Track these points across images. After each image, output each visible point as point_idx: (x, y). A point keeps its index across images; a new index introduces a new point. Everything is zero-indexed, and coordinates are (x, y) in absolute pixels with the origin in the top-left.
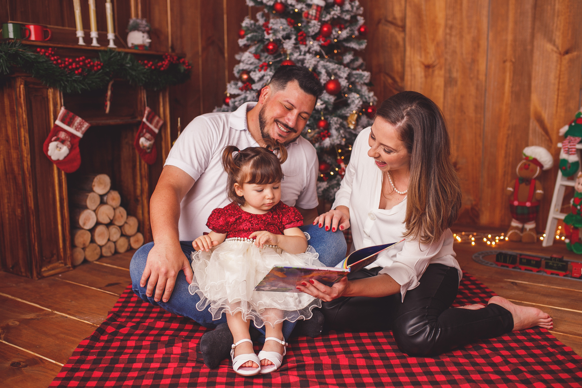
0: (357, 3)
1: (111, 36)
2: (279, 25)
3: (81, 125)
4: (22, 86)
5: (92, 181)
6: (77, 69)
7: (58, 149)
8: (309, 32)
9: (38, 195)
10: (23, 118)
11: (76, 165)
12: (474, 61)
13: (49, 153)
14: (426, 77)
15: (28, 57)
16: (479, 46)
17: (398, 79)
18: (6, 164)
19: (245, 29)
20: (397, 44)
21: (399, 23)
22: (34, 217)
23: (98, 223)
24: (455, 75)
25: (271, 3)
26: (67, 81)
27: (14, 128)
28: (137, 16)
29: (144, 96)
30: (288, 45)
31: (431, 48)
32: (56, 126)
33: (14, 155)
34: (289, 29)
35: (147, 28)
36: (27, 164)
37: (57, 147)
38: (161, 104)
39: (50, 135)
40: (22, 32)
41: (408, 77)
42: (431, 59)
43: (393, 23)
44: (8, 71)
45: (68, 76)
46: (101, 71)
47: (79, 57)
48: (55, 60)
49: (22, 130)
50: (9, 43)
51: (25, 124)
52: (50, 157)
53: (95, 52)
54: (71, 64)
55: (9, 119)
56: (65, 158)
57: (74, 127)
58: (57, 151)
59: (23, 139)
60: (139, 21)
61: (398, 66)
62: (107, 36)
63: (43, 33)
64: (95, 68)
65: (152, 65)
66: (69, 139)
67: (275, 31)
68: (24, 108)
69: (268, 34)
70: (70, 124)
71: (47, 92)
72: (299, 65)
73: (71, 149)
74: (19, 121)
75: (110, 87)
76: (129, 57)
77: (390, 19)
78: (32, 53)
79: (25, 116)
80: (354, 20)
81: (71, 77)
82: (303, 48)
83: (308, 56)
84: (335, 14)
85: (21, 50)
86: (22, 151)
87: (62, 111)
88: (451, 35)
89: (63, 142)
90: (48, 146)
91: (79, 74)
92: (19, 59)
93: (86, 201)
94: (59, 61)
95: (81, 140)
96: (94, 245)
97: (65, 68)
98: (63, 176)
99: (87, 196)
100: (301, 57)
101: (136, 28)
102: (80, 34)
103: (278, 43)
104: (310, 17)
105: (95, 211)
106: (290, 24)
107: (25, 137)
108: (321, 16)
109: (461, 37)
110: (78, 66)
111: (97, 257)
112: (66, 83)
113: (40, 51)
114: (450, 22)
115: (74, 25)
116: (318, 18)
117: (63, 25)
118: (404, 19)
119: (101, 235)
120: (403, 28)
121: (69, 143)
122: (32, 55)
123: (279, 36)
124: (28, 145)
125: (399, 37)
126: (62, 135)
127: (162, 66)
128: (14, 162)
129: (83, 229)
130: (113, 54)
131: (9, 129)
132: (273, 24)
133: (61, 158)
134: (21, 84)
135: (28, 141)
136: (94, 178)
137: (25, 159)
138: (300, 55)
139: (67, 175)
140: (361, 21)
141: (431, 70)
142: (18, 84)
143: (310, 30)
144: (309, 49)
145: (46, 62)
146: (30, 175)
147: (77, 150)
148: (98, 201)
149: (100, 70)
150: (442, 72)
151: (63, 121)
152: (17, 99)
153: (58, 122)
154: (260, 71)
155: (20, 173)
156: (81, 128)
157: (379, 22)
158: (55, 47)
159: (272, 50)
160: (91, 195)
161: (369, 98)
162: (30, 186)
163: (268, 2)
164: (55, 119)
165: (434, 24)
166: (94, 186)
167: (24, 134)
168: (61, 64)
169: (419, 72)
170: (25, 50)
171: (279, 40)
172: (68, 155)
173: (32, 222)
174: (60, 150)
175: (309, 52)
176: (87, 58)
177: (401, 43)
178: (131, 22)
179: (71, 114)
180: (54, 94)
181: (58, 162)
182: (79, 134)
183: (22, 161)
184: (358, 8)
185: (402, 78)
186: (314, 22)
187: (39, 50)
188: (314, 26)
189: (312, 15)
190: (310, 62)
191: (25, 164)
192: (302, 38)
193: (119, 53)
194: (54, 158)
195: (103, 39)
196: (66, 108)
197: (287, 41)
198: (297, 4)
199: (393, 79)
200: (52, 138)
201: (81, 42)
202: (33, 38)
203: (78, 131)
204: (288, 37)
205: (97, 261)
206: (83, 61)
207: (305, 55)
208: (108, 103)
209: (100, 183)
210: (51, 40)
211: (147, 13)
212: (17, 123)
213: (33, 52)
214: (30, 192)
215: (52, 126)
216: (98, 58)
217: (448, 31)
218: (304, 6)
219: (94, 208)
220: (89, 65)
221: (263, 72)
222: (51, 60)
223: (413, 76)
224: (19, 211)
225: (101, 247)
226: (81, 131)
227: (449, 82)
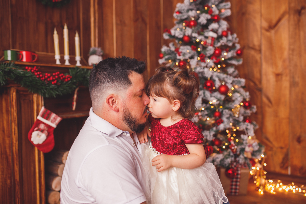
0: (235, 35)
1: (78, 58)
2: (186, 50)
3: (55, 119)
4: (14, 93)
5: (62, 156)
6: (53, 80)
7: (39, 136)
8: (206, 54)
9: (23, 169)
10: (14, 115)
11: (51, 147)
13: (32, 139)
14: (277, 81)
15: (19, 73)
17: (257, 83)
18: (2, 147)
19: (163, 53)
20: (256, 62)
21: (257, 48)
22: (19, 187)
24: (297, 79)
25: (181, 36)
26: (46, 89)
27: (8, 122)
28: (95, 46)
30: (193, 63)
31: (280, 63)
32: (38, 120)
33: (7, 141)
34: (193, 52)
35: (101, 54)
36: (15, 148)
37: (38, 135)
39: (33, 126)
40: (17, 56)
41: (264, 81)
42: (280, 70)
43: (253, 48)
44: (4, 83)
45: (47, 85)
46: (70, 82)
47: (55, 72)
48: (38, 75)
49: (13, 124)
50: (5, 64)
51: (15, 119)
52: (33, 142)
53: (66, 69)
54: (49, 77)
55: (5, 116)
56: (44, 142)
57: (50, 121)
58: (37, 138)
59: (13, 130)
60: (96, 49)
61: (257, 75)
62: (75, 59)
63: (31, 57)
64: (66, 80)
66: (47, 129)
67: (184, 54)
68: (15, 109)
69: (179, 55)
70: (47, 118)
71: (33, 97)
72: (200, 75)
73: (48, 136)
74: (11, 117)
75: (76, 92)
76: (89, 72)
77: (251, 45)
78: (22, 70)
79: (15, 114)
80: (234, 47)
81: (49, 87)
82: (203, 64)
83: (206, 70)
84: (223, 42)
85: (14, 68)
86: (12, 139)
87: (42, 109)
88: (293, 55)
89: (42, 131)
90: (31, 134)
91: (55, 84)
92: (12, 74)
93: (57, 171)
94: (41, 75)
95: (55, 130)
97: (45, 80)
98: (42, 155)
99: (58, 167)
100: (202, 70)
101: (94, 53)
102: (57, 57)
104: (207, 44)
106: (193, 49)
107: (15, 129)
108: (214, 43)
109: (300, 56)
110: (54, 78)
112: (45, 91)
113: (28, 69)
114: (292, 47)
115: (53, 51)
116: (212, 45)
117: (47, 52)
118: (260, 46)
120: (260, 51)
121: (46, 132)
122: (21, 72)
123: (187, 57)
124: (17, 135)
125: (258, 57)
126: (42, 126)
128: (7, 146)
129: (54, 191)
130: (79, 70)
131: (5, 122)
132: (182, 49)
133: (41, 142)
134: (14, 92)
135: (17, 132)
136: (63, 154)
137: (14, 145)
139: (45, 155)
140: (238, 46)
141: (280, 77)
142: (12, 92)
143: (208, 53)
144: (207, 64)
145: (31, 76)
146: (17, 156)
147: (52, 136)
150: (288, 78)
151: (43, 116)
152: (10, 102)
153: (39, 118)
155: (11, 154)
156: (55, 121)
157: (244, 48)
158: (38, 66)
159: (183, 66)
160: (61, 166)
161: (246, 96)
162: (17, 164)
163: (179, 35)
164: (37, 115)
165: (281, 49)
166: (63, 160)
167: (14, 127)
168: (42, 77)
169: (272, 78)
170: (17, 68)
171: (187, 60)
172: (46, 140)
173: (17, 190)
174: (40, 137)
175: (207, 67)
176: (61, 73)
177: (259, 60)
178: (91, 49)
179: (49, 112)
180: (38, 98)
181: (38, 145)
182: (54, 125)
183: (12, 146)
184: (236, 38)
185: (260, 82)
186: (210, 47)
187: (27, 68)
188: (210, 50)
189: (209, 43)
190: (208, 73)
191: (14, 148)
193: (83, 69)
194: (35, 142)
195: (72, 61)
196: (46, 107)
197: (192, 60)
198: (199, 36)
199: (254, 83)
200: (34, 128)
201: (58, 62)
202: (24, 60)
203: (53, 123)
204: (192, 58)
206: (58, 75)
207: (204, 68)
208: (75, 103)
210: (37, 62)
211: (101, 44)
212: (10, 119)
213: (23, 69)
214: (17, 168)
215: (35, 120)
216: (68, 73)
217: (291, 52)
218: (203, 37)
220: (62, 78)
222: (35, 75)
223: (268, 81)
224: (9, 181)
226: (55, 123)
227: (293, 84)
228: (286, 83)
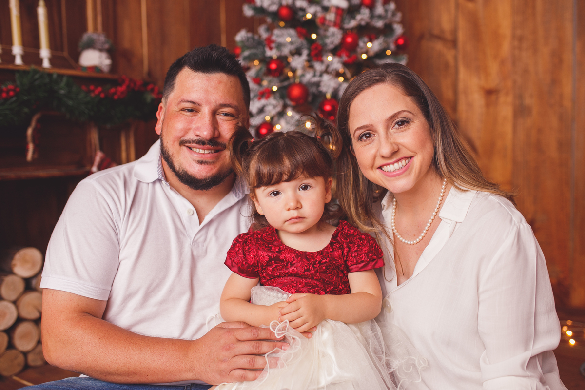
0: (392, 6)
1: (45, 53)
2: (287, 37)
5: (12, 258)
8: (325, 45)
12: (555, 82)
14: (488, 105)
16: (561, 61)
17: (448, 110)
19: (240, 45)
20: (447, 65)
21: (448, 36)
23: (20, 320)
24: (528, 101)
25: (274, 8)
28: (95, 29)
29: (94, 137)
30: (298, 62)
31: (494, 68)
34: (299, 41)
35: (107, 46)
38: (124, 147)
41: (462, 107)
42: (493, 81)
43: (440, 38)
46: (15, 98)
60: (95, 36)
61: (448, 93)
62: (38, 54)
64: (5, 95)
65: (100, 93)
67: (279, 46)
69: (271, 49)
72: (313, 90)
75: (33, 124)
76: (65, 80)
77: (436, 31)
80: (388, 30)
82: (319, 67)
83: (326, 77)
84: (362, 19)
88: (520, 49)
93: (1, 289)
96: (13, 352)
99: (3, 281)
100: (316, 79)
101: (91, 45)
103: (283, 61)
104: (327, 23)
105: (15, 302)
106: (300, 34)
108: (342, 21)
109: (535, 50)
111: (18, 369)
114: (519, 32)
116: (339, 24)
118: (455, 31)
119: (25, 336)
120: (454, 43)
123: (286, 51)
125: (449, 55)
127: (115, 93)
132: (278, 36)
136: (14, 254)
138: (315, 76)
140: (399, 29)
141: (493, 97)
143: (328, 41)
144: (328, 66)
148: (21, 286)
149: (12, 97)
150: (510, 99)
154: (260, 99)
157: (421, 37)
159: (276, 70)
160: (9, 279)
163: (269, 6)
165: (496, 36)
166: (15, 265)
169: (478, 100)
171: (286, 58)
175: (326, 71)
177: (451, 62)
178: (85, 37)
184: (394, 14)
185: (455, 108)
186: (333, 30)
188: (334, 36)
189: (330, 21)
190: (328, 85)
192: (316, 53)
197: (296, 57)
198: (310, 7)
204: (298, 52)
205: (17, 375)
207: (321, 75)
208: (31, 147)
209: (25, 261)
216: (14, 81)
217: (516, 43)
218: (318, 9)
219: (13, 298)
221: (263, 102)
223: (470, 105)
225: (25, 354)
227: (520, 111)
228: (505, 109)
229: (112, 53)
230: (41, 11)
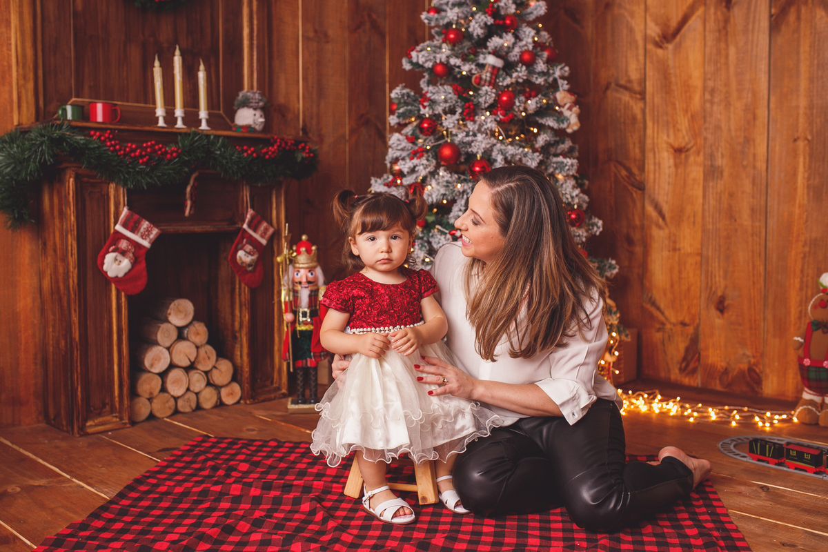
1: (203, 114)
2: (442, 94)
3: (148, 231)
4: (71, 180)
5: (168, 308)
6: (141, 156)
7: (117, 262)
8: (480, 103)
9: (88, 322)
10: (70, 220)
11: (141, 284)
12: (748, 140)
13: (105, 268)
14: (676, 166)
15: (77, 142)
16: (755, 118)
17: (635, 170)
18: (53, 280)
19: (394, 101)
20: (634, 118)
21: (636, 87)
22: (79, 352)
23: (172, 366)
24: (719, 162)
25: (429, 65)
26: (128, 173)
27: (61, 234)
28: (251, 87)
29: (246, 194)
30: (449, 122)
32: (116, 232)
33: (61, 270)
34: (455, 99)
36: (73, 280)
37: (116, 259)
38: (274, 206)
39: (107, 243)
41: (650, 167)
42: (683, 139)
43: (627, 88)
44: (51, 160)
45: (130, 166)
46: (177, 159)
47: (147, 142)
48: (112, 145)
49: (69, 236)
50: (52, 126)
51: (72, 228)
52: (106, 273)
53: (169, 136)
54: (133, 151)
55: (57, 222)
56: (126, 274)
57: (139, 234)
58: (115, 266)
59: (70, 248)
60: (252, 95)
61: (635, 152)
62: (198, 115)
63: (110, 112)
64: (169, 156)
65: (253, 152)
66: (133, 250)
67: (433, 103)
68: (72, 208)
69: (424, 107)
70: (134, 229)
71: (108, 188)
73: (134, 263)
74: (67, 224)
75: (192, 182)
76: (221, 141)
77: (622, 82)
78: (83, 138)
79: (73, 218)
81: (134, 168)
82: (471, 126)
83: (480, 137)
84: (518, 77)
85: (68, 133)
86: (68, 264)
87: (125, 212)
88: (712, 103)
89: (124, 253)
90: (104, 258)
91: (146, 164)
92: (65, 144)
93: (156, 337)
94: (118, 147)
95: (149, 252)
96: (166, 395)
97: (125, 155)
98: (123, 299)
99: (159, 327)
100: (469, 139)
101: (246, 103)
102: (160, 112)
103: (436, 119)
104: (482, 82)
105: (168, 349)
106: (456, 91)
107: (72, 245)
108: (497, 79)
109: (728, 105)
110: (143, 153)
111: (169, 412)
112: (126, 176)
113: (95, 134)
114: (710, 84)
115: (154, 102)
116: (493, 83)
117: (146, 103)
118: (643, 81)
119: (176, 382)
120: (642, 95)
121: (131, 255)
122: (81, 139)
123: (439, 110)
124: (76, 256)
125: (637, 108)
126: (123, 244)
127: (267, 153)
128: (61, 278)
129: (150, 372)
131: (57, 234)
132: (434, 93)
133: (121, 275)
134: (70, 177)
135: (75, 251)
136: (170, 304)
137: (71, 275)
138: (467, 135)
139: (129, 298)
141: (683, 156)
142: (68, 176)
143: (482, 100)
144: (481, 126)
145: (99, 148)
146: (75, 296)
147: (143, 265)
148: (174, 335)
149: (175, 158)
150: (700, 159)
151: (125, 225)
152: (66, 196)
153: (119, 227)
154: (412, 159)
155: (66, 292)
156: (149, 235)
157: (607, 87)
158: (115, 129)
159: (428, 129)
160: (164, 326)
161: (572, 197)
162: (75, 310)
163: (425, 62)
164: (115, 223)
165: (687, 88)
166: (170, 314)
167: (72, 242)
168: (120, 150)
169: (666, 159)
170: (73, 133)
171: (438, 117)
172: (130, 270)
173: (75, 358)
174: (119, 264)
175: (480, 131)
176: (157, 143)
177: (639, 116)
178: (241, 95)
179: (137, 217)
180: (117, 190)
181: (116, 279)
182: (146, 243)
183: (68, 277)
184: (561, 68)
185: (642, 169)
186: (486, 89)
187: (92, 133)
188: (487, 95)
189: (486, 81)
190: (480, 145)
191: (71, 281)
192: (471, 112)
194: (111, 274)
195: (191, 118)
196: (129, 209)
197: (449, 116)
198: (464, 65)
199: (628, 170)
200: (109, 248)
201: (161, 123)
203: (145, 239)
204: (451, 111)
205: (167, 417)
206: (152, 146)
207: (474, 135)
208: (189, 203)
209: (179, 311)
212: (65, 227)
213: (84, 136)
214: (75, 318)
215: (112, 231)
216: (176, 143)
217: (708, 96)
218: (473, 67)
219: (168, 344)
220: (159, 152)
221: (415, 161)
222: (106, 146)
223: (658, 165)
224: (63, 343)
225: (176, 399)
226: (148, 240)
227: (712, 172)
228: (696, 172)
229: (266, 111)
230: (202, 75)
